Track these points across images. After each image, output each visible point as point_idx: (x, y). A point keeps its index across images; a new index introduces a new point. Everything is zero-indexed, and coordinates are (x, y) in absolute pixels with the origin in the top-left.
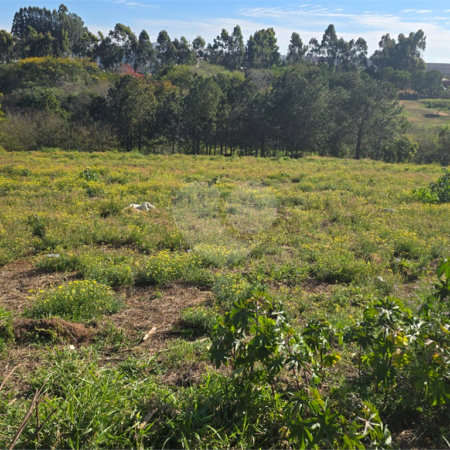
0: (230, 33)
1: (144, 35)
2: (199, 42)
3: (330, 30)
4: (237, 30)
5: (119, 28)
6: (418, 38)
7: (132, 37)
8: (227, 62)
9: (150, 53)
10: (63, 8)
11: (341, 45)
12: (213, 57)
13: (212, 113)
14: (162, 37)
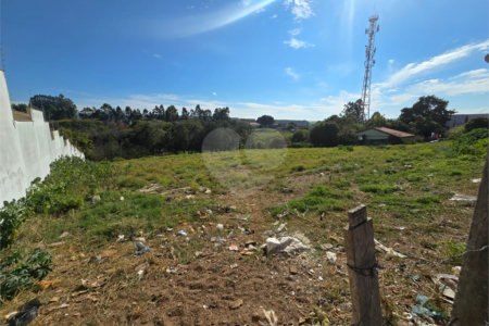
0: (159, 106)
1: (118, 108)
2: (145, 111)
3: (198, 107)
4: (162, 107)
5: (105, 106)
6: (227, 110)
7: (113, 110)
8: (159, 117)
9: (123, 116)
10: (62, 96)
11: (202, 112)
12: (151, 117)
13: (187, 138)
14: (128, 109)
